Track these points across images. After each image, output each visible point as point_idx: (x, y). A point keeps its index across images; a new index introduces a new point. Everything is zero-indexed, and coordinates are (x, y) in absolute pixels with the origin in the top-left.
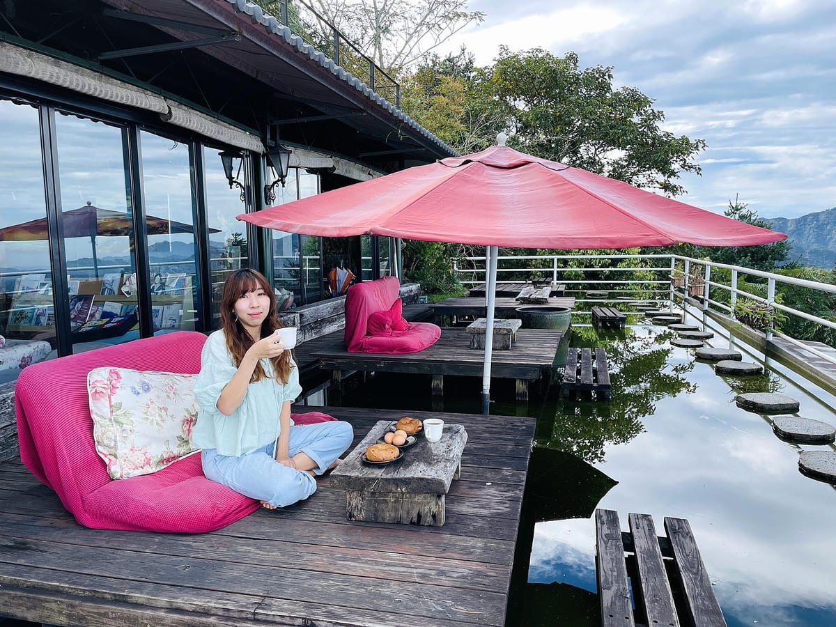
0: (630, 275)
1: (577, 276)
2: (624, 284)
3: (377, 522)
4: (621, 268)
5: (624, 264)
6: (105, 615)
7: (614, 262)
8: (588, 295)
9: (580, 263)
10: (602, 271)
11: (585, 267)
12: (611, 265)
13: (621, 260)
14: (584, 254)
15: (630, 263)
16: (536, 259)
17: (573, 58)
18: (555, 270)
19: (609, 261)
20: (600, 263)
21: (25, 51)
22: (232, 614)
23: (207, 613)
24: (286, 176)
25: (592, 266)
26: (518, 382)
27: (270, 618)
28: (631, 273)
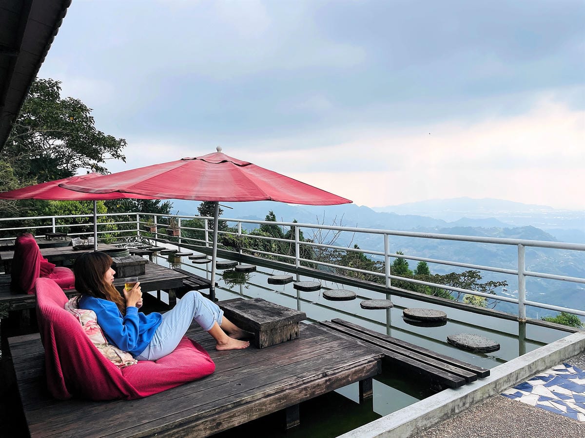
0: (104, 228)
2: (100, 234)
7: (92, 219)
10: (85, 226)
18: (54, 226)
19: (88, 219)
20: (82, 220)
26: (170, 291)
27: (310, 380)
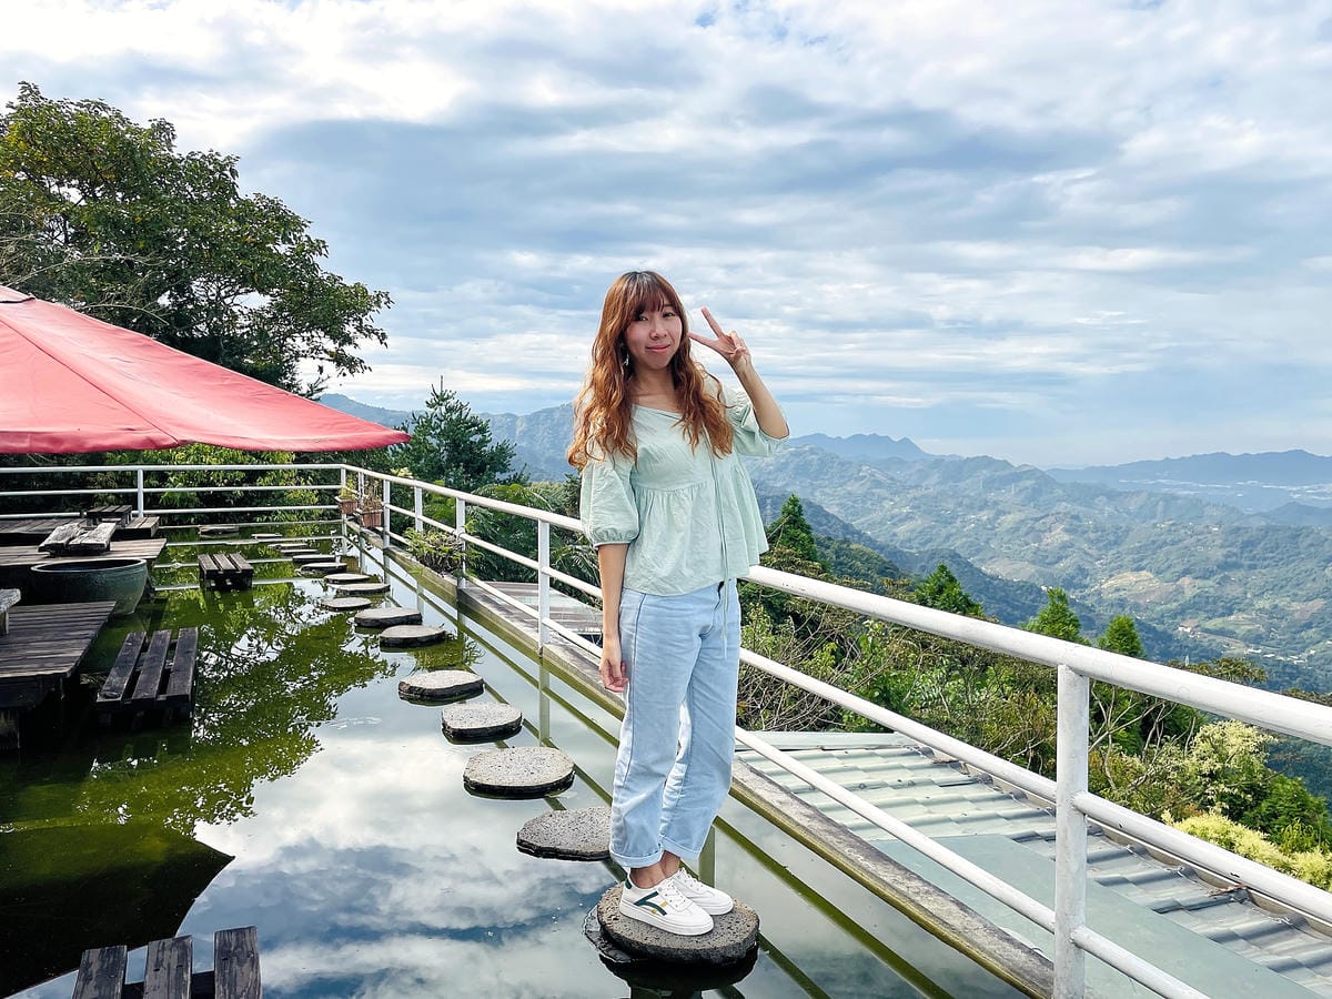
0: (279, 498)
1: (185, 501)
2: (268, 513)
4: (262, 486)
5: (267, 479)
7: (251, 477)
8: (206, 533)
9: (190, 478)
10: (231, 492)
11: (202, 485)
12: (245, 481)
13: (263, 473)
14: (196, 463)
15: (278, 477)
16: (105, 472)
18: (141, 490)
19: (243, 475)
20: (225, 477)
25: (212, 484)
28: (281, 495)
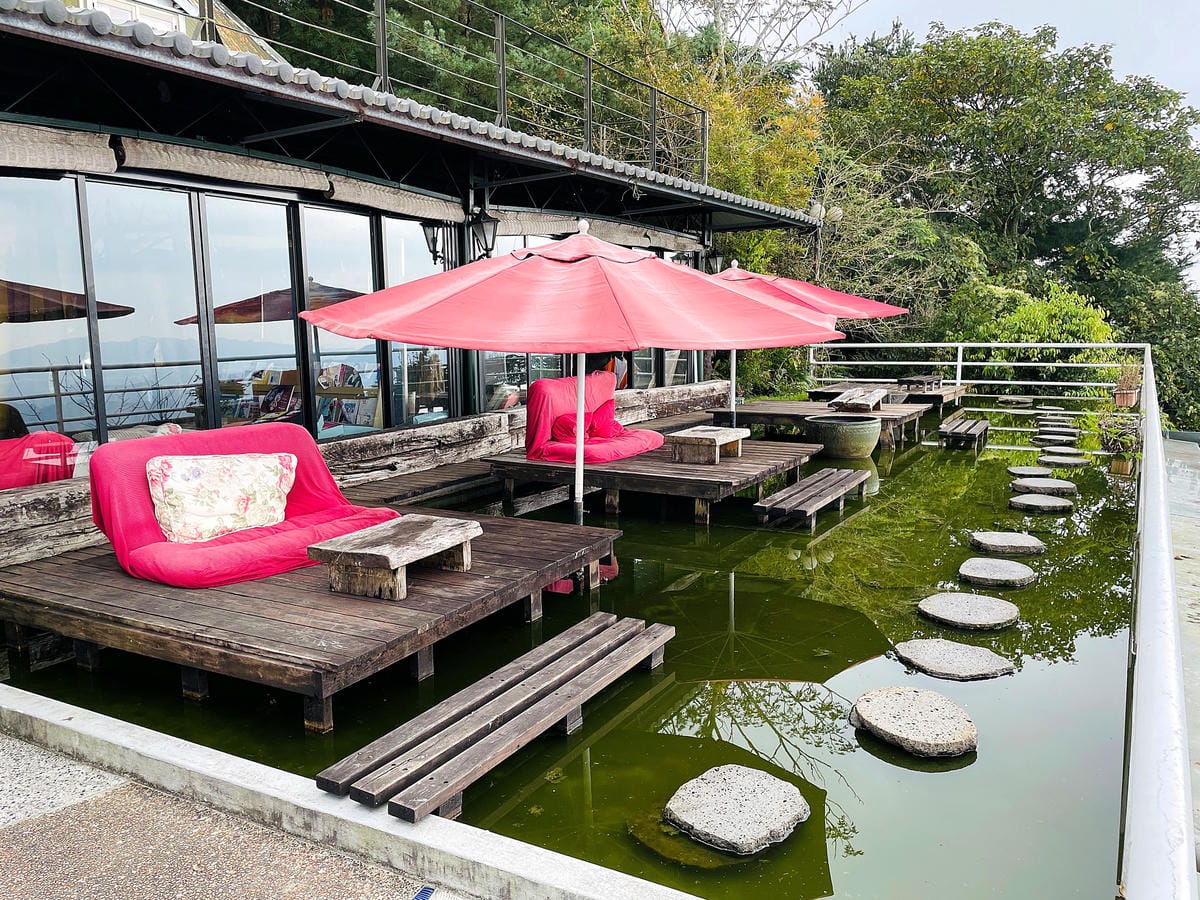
0: (1091, 375)
1: (1002, 373)
2: (1077, 388)
3: (349, 593)
4: (1074, 362)
5: (1080, 356)
6: (106, 631)
7: (1065, 354)
8: (1000, 402)
9: (1010, 354)
10: (1044, 367)
11: (1019, 360)
12: (1060, 357)
13: (1078, 351)
14: (1017, 341)
17: (1047, 36)
18: (960, 363)
19: (1058, 351)
21: (160, 144)
22: (182, 635)
23: (167, 633)
24: (492, 249)
25: (1028, 359)
26: (697, 502)
27: (204, 640)
28: (1092, 371)
